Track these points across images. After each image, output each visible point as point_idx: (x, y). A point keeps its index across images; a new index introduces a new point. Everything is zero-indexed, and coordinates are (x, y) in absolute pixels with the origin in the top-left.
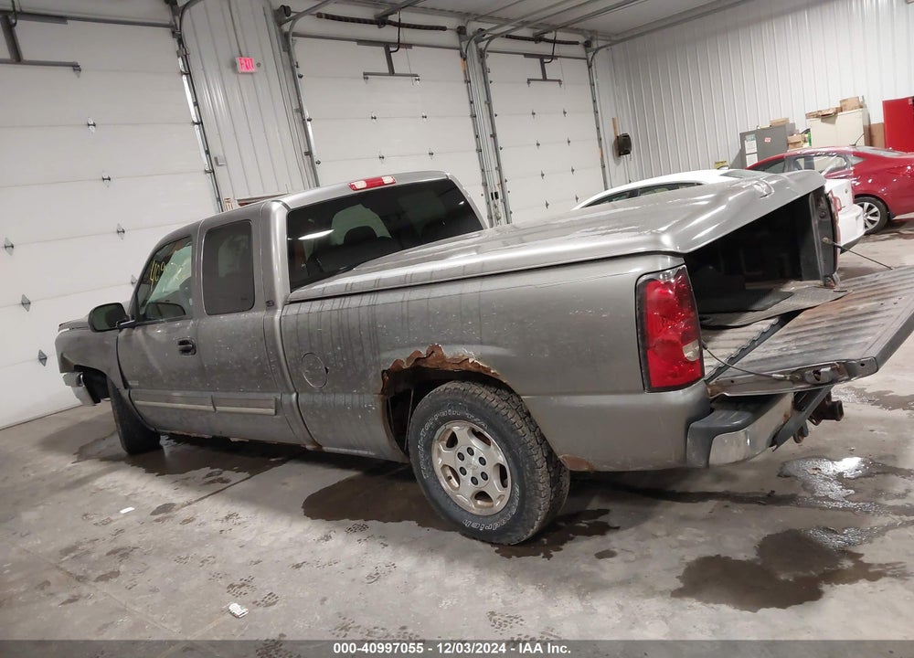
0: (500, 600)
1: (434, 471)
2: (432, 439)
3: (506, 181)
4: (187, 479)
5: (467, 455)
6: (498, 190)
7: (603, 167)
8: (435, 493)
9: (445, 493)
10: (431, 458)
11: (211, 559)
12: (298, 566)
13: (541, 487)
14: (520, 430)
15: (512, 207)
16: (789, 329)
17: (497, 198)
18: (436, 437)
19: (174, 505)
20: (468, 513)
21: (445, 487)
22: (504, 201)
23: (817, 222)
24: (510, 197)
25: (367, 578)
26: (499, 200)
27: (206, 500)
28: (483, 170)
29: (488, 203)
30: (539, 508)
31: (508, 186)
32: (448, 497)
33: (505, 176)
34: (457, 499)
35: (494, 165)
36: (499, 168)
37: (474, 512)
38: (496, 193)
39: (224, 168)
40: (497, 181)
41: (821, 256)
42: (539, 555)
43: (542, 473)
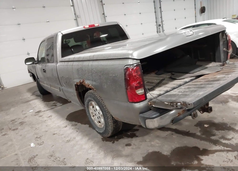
0: (92, 155)
1: (90, 114)
2: (88, 105)
3: (163, 21)
4: (48, 104)
5: (96, 111)
6: (161, 24)
7: (196, 17)
8: (90, 120)
9: (92, 120)
10: (89, 110)
11: (38, 129)
12: (54, 134)
13: (110, 124)
14: (104, 107)
15: (164, 29)
16: (193, 82)
17: (160, 26)
18: (89, 105)
19: (41, 111)
20: (97, 126)
21: (92, 118)
22: (162, 27)
23: (222, 43)
24: (164, 26)
25: (67, 141)
26: (161, 27)
27: (49, 110)
28: (156, 18)
29: (157, 28)
30: (110, 129)
31: (164, 23)
32: (93, 121)
33: (163, 19)
34: (95, 122)
35: (160, 16)
36: (161, 17)
37: (98, 126)
38: (160, 25)
39: (80, 18)
40: (160, 21)
41: (223, 55)
42: (111, 142)
43: (110, 120)
